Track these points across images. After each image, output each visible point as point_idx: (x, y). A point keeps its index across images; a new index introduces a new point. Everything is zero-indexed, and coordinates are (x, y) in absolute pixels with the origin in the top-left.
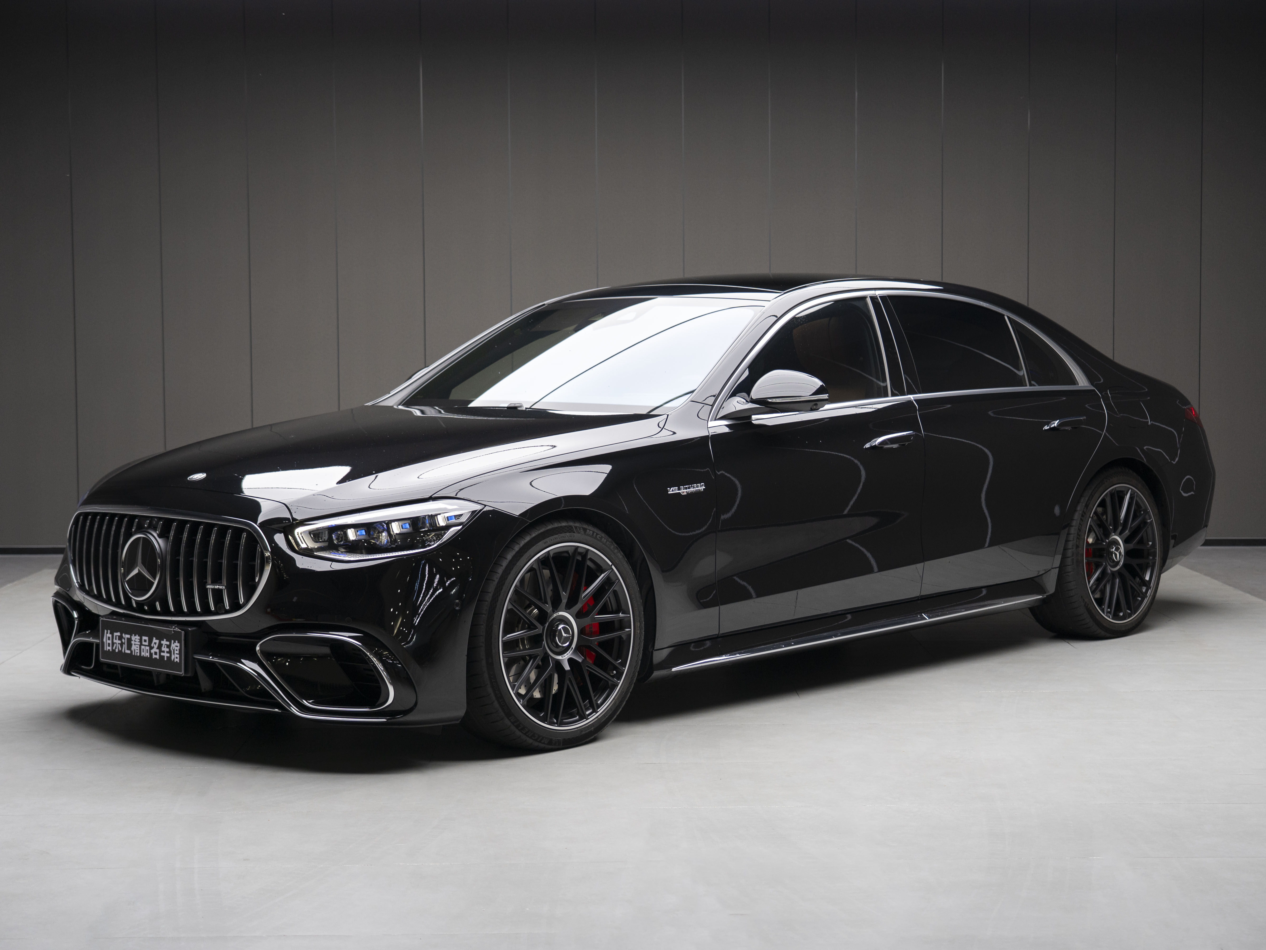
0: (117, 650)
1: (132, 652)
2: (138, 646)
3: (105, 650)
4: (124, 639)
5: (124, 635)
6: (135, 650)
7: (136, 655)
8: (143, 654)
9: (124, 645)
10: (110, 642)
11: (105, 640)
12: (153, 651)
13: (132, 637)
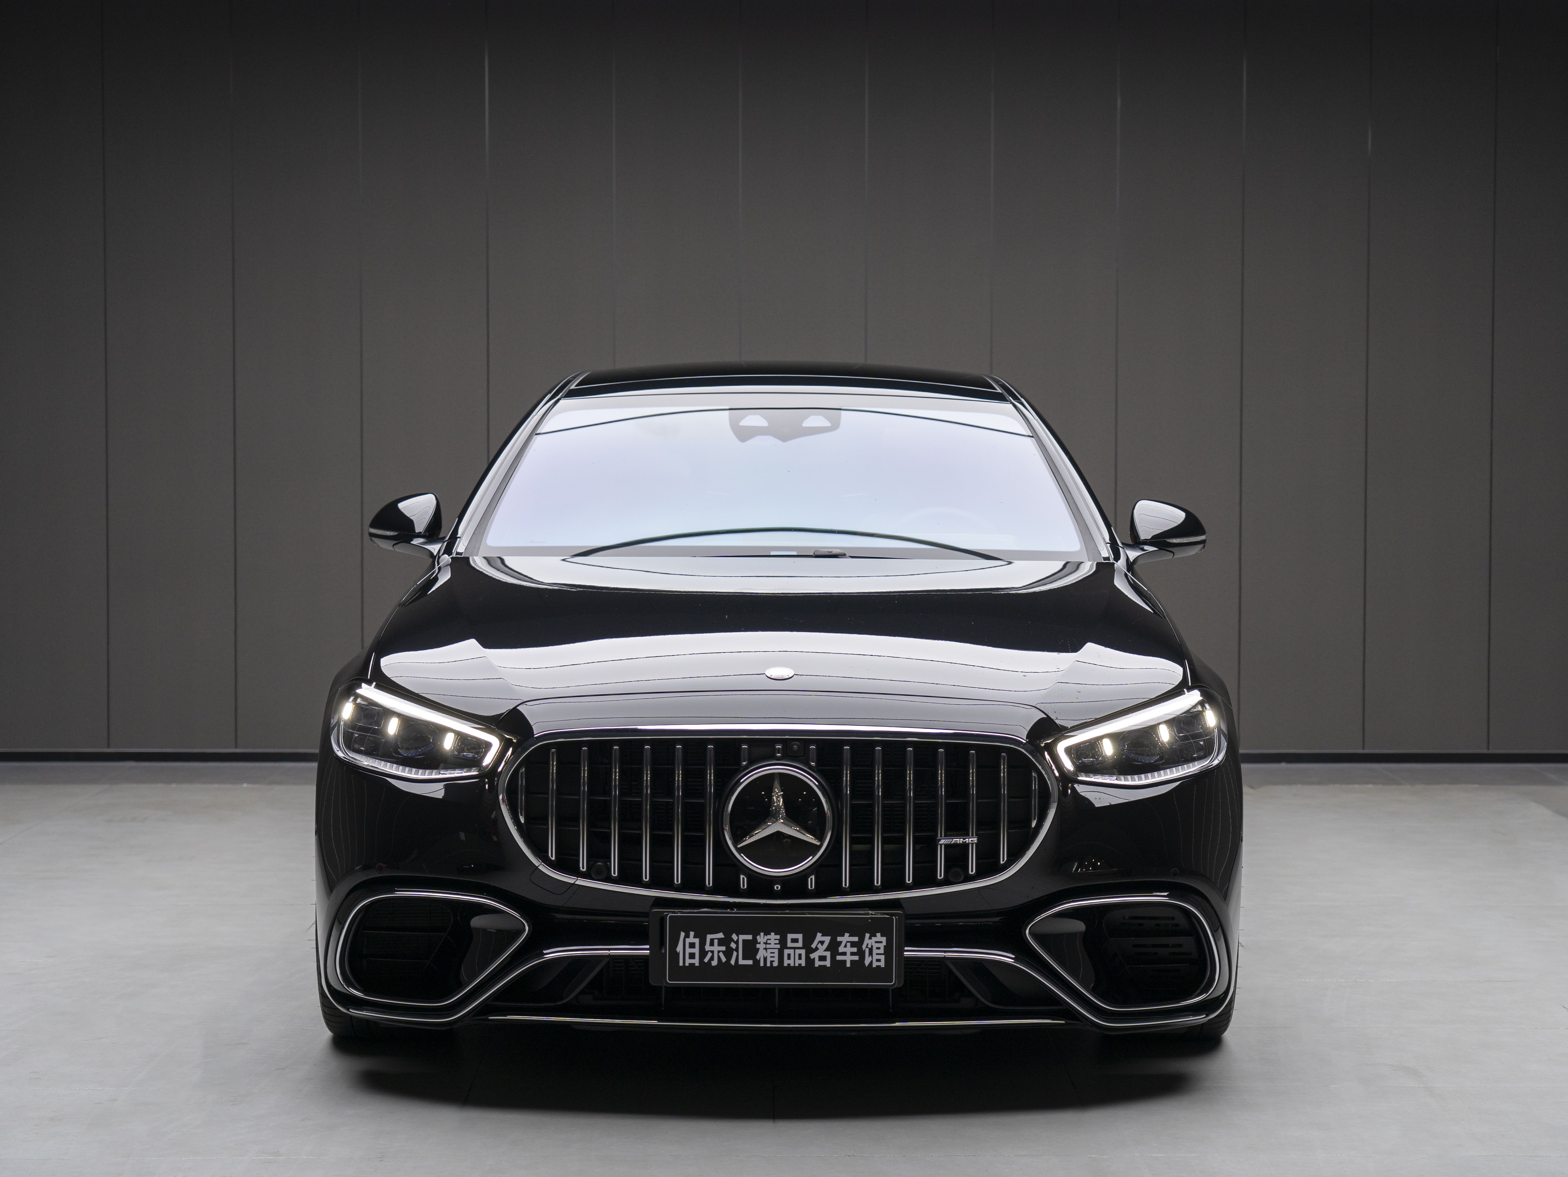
0: (715, 963)
1: (757, 962)
2: (776, 951)
3: (681, 964)
4: (737, 943)
5: (734, 937)
6: (765, 959)
7: (768, 965)
8: (786, 962)
9: (735, 953)
10: (696, 951)
11: (680, 949)
12: (814, 956)
13: (758, 937)
